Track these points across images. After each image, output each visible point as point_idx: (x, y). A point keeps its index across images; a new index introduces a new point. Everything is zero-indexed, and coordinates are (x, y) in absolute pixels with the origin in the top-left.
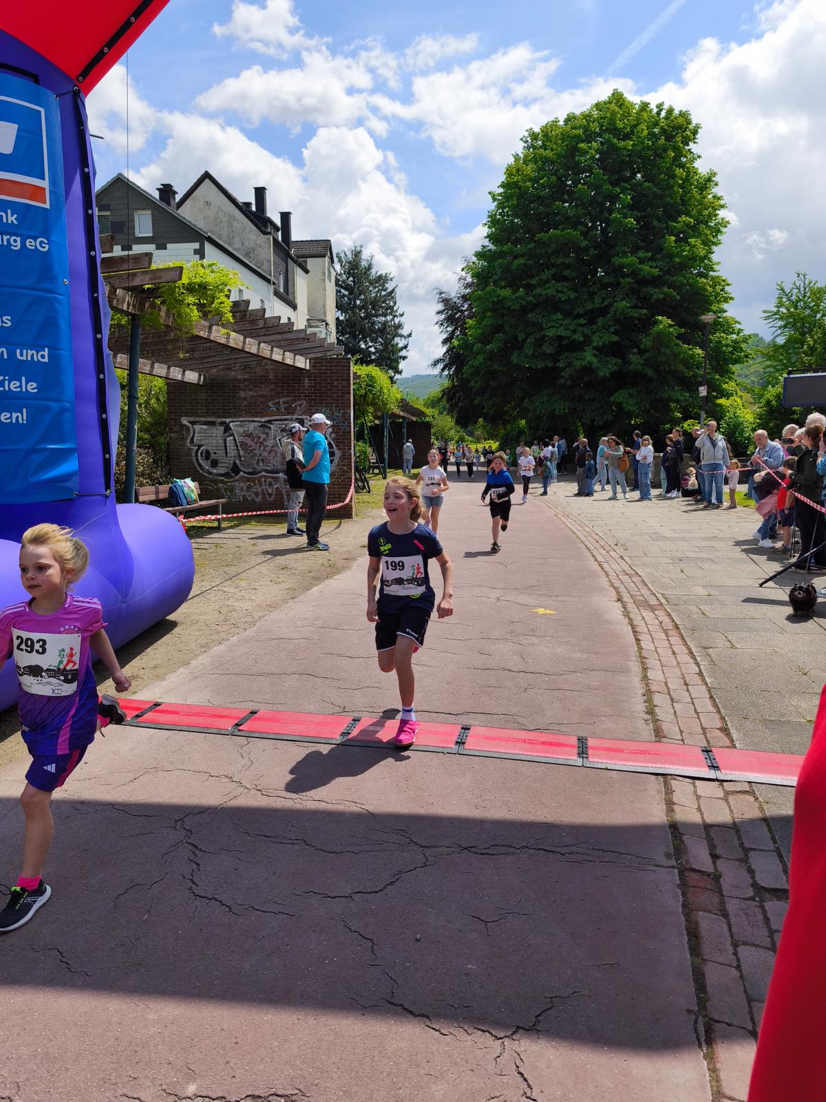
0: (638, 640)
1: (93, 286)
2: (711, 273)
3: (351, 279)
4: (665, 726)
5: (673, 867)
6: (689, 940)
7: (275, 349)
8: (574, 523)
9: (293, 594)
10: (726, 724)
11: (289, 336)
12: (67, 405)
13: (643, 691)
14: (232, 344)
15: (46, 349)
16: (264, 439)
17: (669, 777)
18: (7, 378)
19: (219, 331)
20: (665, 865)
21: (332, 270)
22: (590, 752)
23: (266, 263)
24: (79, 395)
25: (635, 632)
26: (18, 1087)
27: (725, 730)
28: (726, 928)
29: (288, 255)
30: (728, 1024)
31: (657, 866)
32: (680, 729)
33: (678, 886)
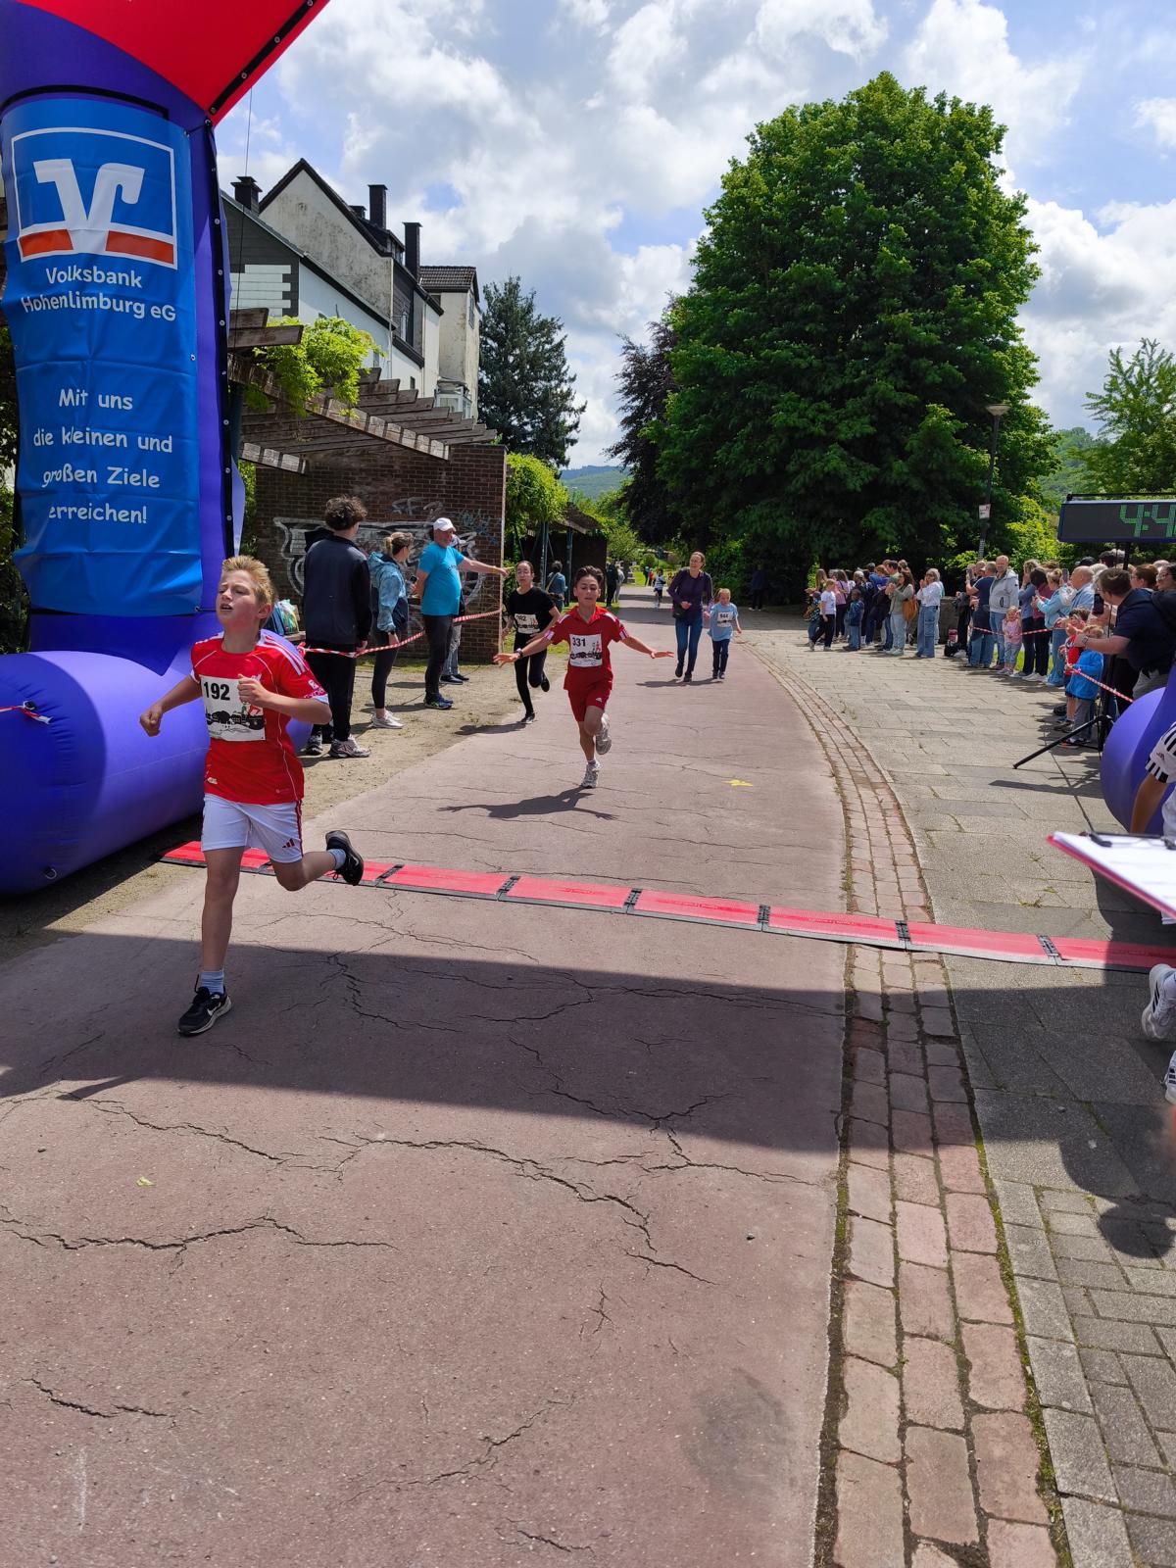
0: (847, 819)
1: (222, 362)
2: (1011, 343)
3: (503, 325)
5: (842, 1016)
6: (844, 1066)
7: (407, 432)
8: (792, 684)
9: (429, 750)
10: (931, 903)
11: (426, 415)
12: (191, 503)
13: (843, 869)
14: (352, 423)
15: (170, 437)
17: (856, 945)
18: (126, 470)
19: (337, 408)
20: (834, 1014)
21: (476, 311)
22: (771, 918)
23: (382, 298)
24: (204, 492)
25: (846, 810)
26: (227, 1128)
27: (927, 909)
28: (882, 1060)
29: (415, 288)
30: (866, 1121)
31: (826, 1014)
32: (877, 904)
33: (843, 1029)
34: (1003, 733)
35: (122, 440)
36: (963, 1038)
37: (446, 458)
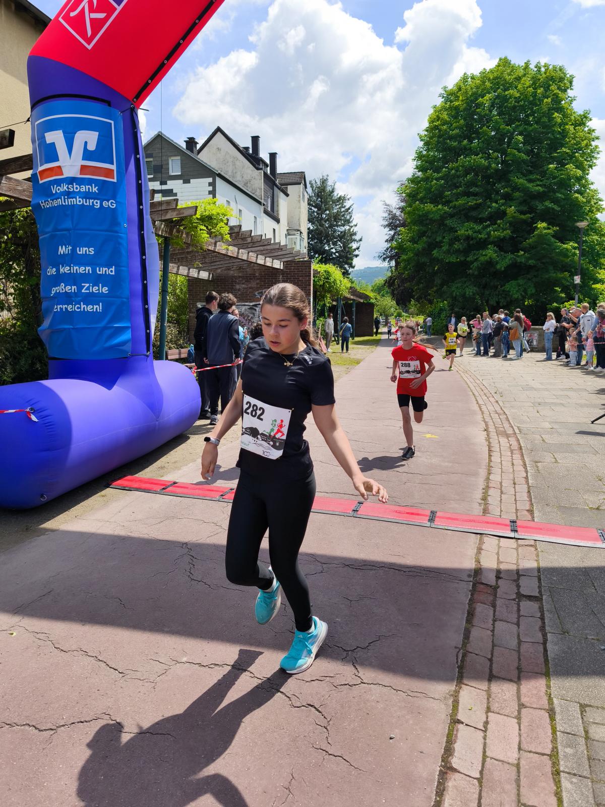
0: (490, 456)
1: (141, 227)
2: (587, 190)
3: (319, 199)
4: (490, 507)
5: (470, 581)
6: (468, 616)
7: (259, 256)
8: (469, 377)
10: (533, 508)
11: (268, 247)
12: (125, 300)
13: (484, 487)
14: (230, 254)
15: (114, 267)
16: (252, 318)
17: (484, 535)
18: (91, 285)
19: (221, 246)
20: (465, 580)
21: (305, 194)
22: (436, 519)
23: (258, 190)
24: (132, 294)
25: (490, 451)
26: (100, 652)
27: (531, 511)
28: (492, 612)
29: (274, 184)
30: (476, 654)
31: (461, 580)
32: (501, 509)
33: (470, 591)
34: (587, 402)
35: (89, 269)
36: (544, 597)
37: (282, 268)
